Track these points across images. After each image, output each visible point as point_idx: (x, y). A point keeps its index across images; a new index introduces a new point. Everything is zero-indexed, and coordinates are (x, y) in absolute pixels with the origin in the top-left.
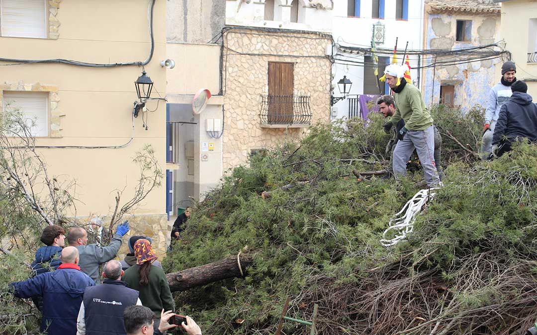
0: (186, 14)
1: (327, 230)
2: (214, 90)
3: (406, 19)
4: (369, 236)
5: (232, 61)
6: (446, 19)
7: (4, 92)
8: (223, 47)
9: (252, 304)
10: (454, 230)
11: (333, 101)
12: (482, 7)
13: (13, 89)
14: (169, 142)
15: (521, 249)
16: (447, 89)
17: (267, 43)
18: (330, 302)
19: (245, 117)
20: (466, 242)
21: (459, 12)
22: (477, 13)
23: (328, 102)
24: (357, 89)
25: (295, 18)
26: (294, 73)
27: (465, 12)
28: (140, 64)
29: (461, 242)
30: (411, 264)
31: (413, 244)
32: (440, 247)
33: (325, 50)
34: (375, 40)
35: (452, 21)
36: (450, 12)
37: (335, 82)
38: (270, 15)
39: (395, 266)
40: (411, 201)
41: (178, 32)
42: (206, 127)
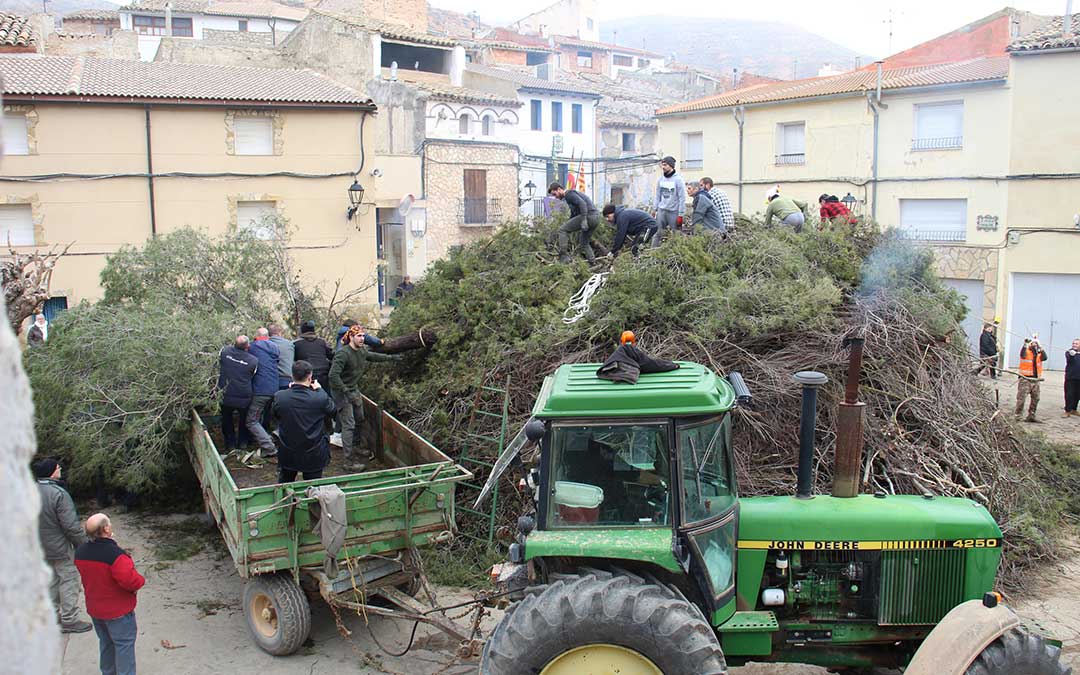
0: (391, 130)
1: (517, 312)
2: (418, 194)
3: (581, 132)
4: (553, 316)
5: (432, 169)
6: (614, 132)
7: (238, 202)
8: (424, 157)
9: (455, 376)
10: (623, 309)
11: (520, 202)
12: (642, 123)
13: (245, 199)
14: (379, 242)
15: (677, 323)
16: (617, 191)
17: (463, 153)
18: (521, 373)
19: (445, 217)
20: (633, 318)
21: (624, 126)
22: (639, 128)
23: (517, 203)
24: (541, 191)
25: (486, 132)
26: (487, 179)
27: (629, 127)
28: (352, 174)
29: (629, 318)
30: (588, 339)
31: (589, 322)
32: (612, 324)
33: (512, 159)
34: (555, 150)
35: (619, 134)
36: (617, 126)
37: (522, 186)
38: (464, 130)
39: (575, 340)
40: (588, 283)
41: (385, 146)
42: (411, 227)
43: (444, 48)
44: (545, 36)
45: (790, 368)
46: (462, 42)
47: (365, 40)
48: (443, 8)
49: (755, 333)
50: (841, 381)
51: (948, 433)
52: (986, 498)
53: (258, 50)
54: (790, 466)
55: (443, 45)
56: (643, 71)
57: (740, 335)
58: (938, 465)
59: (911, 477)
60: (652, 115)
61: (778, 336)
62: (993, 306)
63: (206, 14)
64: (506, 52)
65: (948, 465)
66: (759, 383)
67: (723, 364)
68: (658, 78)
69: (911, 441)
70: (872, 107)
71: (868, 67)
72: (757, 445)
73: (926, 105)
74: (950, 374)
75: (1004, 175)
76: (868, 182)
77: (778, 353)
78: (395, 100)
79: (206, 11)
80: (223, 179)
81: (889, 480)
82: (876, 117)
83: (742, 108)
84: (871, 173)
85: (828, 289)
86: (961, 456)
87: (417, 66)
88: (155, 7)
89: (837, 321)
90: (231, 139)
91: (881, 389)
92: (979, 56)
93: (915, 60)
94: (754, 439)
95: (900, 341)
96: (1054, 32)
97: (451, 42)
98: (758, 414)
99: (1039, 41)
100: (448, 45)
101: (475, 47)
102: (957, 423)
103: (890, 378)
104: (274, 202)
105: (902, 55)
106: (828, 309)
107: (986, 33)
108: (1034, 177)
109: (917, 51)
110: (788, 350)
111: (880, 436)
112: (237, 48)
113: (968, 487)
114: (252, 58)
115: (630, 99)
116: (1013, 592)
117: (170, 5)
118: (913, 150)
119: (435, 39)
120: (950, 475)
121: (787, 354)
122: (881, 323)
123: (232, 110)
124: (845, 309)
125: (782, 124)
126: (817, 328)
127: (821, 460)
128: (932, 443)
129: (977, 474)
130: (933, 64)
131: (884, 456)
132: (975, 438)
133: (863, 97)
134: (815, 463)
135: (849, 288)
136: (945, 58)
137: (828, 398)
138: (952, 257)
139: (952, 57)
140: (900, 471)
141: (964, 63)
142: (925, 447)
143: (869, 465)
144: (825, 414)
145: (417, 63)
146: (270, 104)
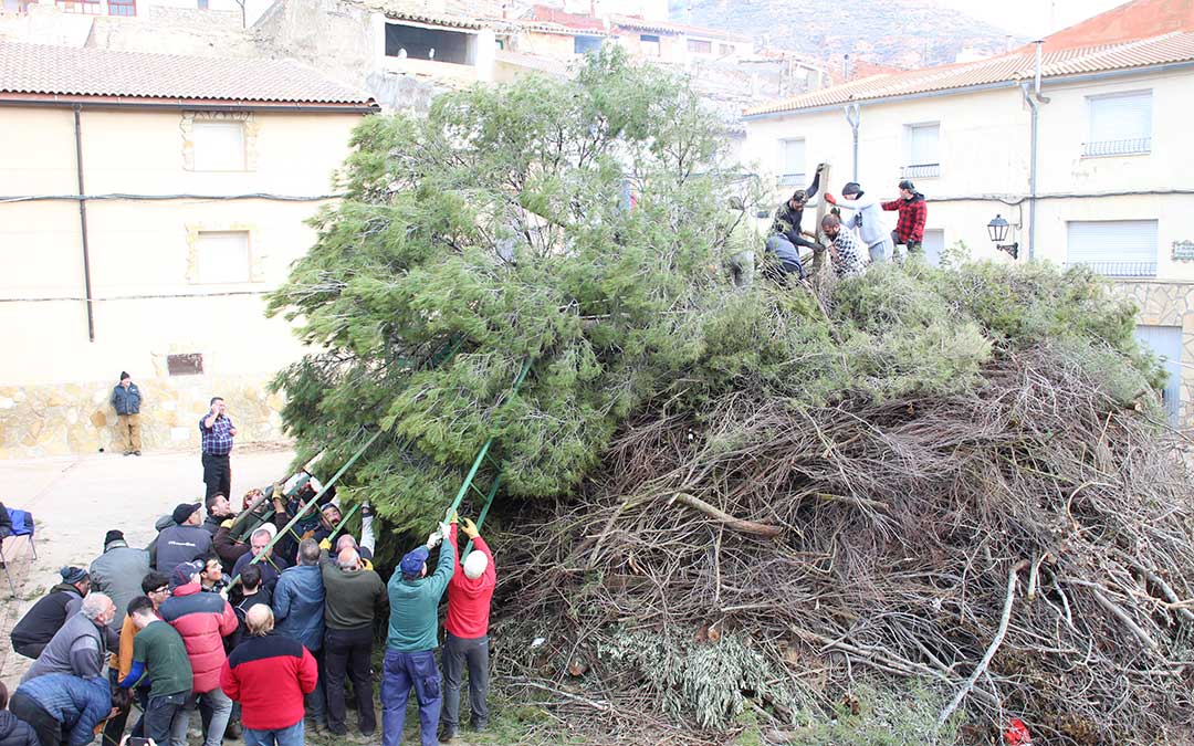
7: (200, 233)
13: (209, 229)
15: (777, 386)
43: (467, 31)
44: (598, 16)
45: (927, 444)
46: (490, 24)
47: (364, 20)
49: (880, 400)
50: (994, 462)
51: (1140, 529)
53: (223, 34)
54: (929, 574)
55: (465, 27)
56: (725, 60)
57: (861, 402)
58: (1127, 572)
59: (1092, 589)
60: (739, 115)
61: (910, 403)
64: (547, 36)
65: (1142, 573)
66: (887, 465)
67: (839, 439)
68: (745, 68)
69: (1090, 540)
70: (1029, 100)
71: (1022, 49)
72: (884, 547)
73: (1102, 97)
74: (1140, 452)
76: (1023, 200)
77: (911, 424)
78: (403, 99)
80: (179, 201)
81: (1061, 592)
82: (1035, 113)
83: (856, 106)
84: (1029, 187)
85: (975, 343)
86: (1161, 562)
87: (432, 54)
89: (987, 383)
90: (188, 151)
91: (1047, 471)
93: (1087, 38)
94: (879, 539)
95: (1072, 408)
97: (477, 23)
98: (885, 505)
100: (472, 27)
101: (508, 30)
102: (1152, 517)
103: (1061, 458)
104: (247, 232)
105: (1068, 32)
106: (974, 367)
109: (1088, 26)
110: (921, 421)
111: (1048, 534)
113: (1169, 601)
114: (215, 45)
115: (710, 96)
118: (1083, 157)
119: (456, 20)
120: (1145, 585)
121: (922, 426)
122: (1046, 384)
123: (190, 111)
124: (997, 368)
125: (909, 126)
126: (962, 393)
127: (969, 566)
128: (1119, 543)
129: (1183, 585)
130: (1110, 43)
131: (1054, 561)
132: (1178, 536)
133: (1016, 88)
134: (962, 570)
135: (1003, 340)
136: (1127, 33)
137: (978, 484)
138: (1139, 295)
139: (1135, 33)
140: (1075, 580)
141: (1152, 40)
142: (1108, 548)
143: (1035, 572)
144: (973, 505)
145: (433, 50)
146: (240, 103)
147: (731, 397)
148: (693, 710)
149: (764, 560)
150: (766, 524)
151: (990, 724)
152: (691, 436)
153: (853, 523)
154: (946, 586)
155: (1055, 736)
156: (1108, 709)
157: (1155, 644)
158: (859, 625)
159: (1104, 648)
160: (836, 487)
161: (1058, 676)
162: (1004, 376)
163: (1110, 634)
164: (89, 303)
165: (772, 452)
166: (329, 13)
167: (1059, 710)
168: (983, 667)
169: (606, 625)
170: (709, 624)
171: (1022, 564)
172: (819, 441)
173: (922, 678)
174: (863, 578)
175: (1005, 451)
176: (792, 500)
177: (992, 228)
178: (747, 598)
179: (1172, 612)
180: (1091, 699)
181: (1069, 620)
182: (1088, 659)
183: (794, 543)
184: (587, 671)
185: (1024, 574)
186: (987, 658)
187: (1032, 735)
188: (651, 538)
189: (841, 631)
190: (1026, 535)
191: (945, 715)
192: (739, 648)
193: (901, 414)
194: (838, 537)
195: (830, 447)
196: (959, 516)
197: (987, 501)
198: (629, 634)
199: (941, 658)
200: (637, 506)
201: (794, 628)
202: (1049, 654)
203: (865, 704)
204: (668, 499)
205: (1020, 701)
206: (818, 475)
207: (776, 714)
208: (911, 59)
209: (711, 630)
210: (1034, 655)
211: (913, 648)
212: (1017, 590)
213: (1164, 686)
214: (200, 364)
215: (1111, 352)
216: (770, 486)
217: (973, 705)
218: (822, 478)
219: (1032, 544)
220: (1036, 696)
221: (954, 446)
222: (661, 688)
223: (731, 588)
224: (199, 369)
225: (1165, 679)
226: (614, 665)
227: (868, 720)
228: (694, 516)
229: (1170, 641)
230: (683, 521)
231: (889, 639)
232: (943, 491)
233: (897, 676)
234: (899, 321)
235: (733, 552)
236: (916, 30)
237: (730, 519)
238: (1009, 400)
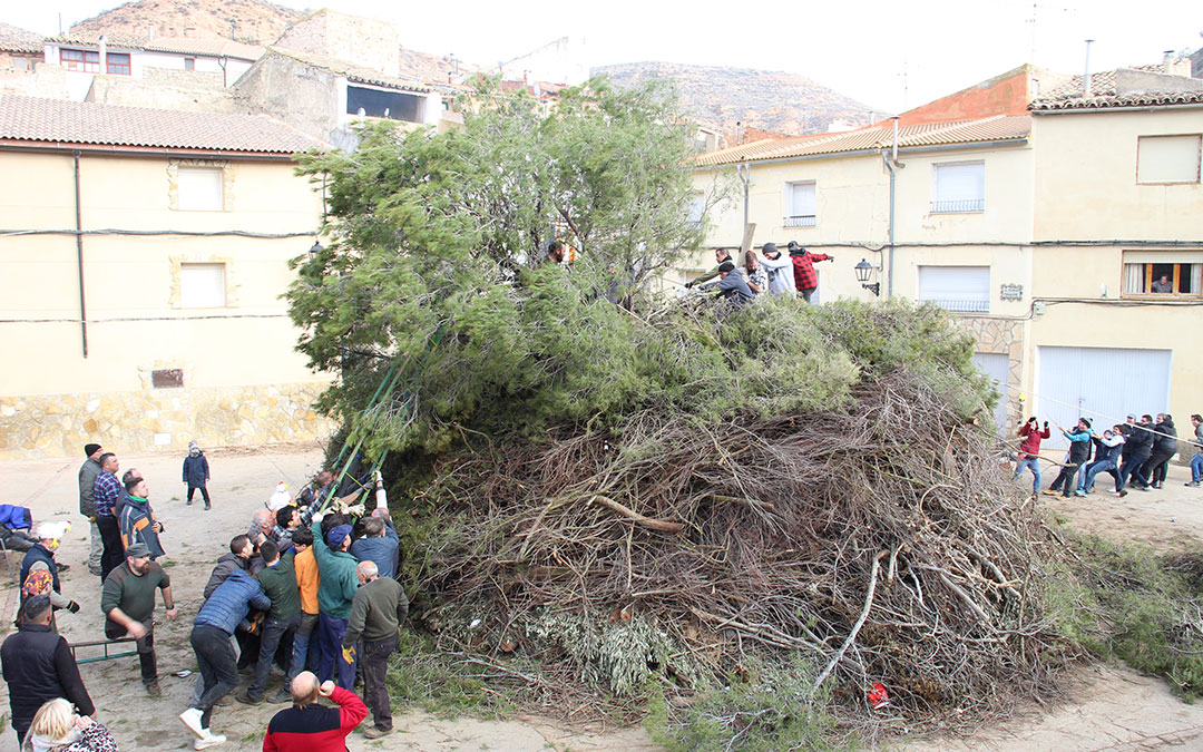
7: (182, 264)
13: (190, 261)
28: (313, 234)
43: (418, 94)
44: (530, 83)
45: (805, 454)
46: (438, 88)
47: (329, 83)
48: (416, 50)
49: (766, 416)
50: (861, 468)
51: (977, 522)
52: (1018, 593)
53: (207, 92)
54: (807, 563)
55: (416, 90)
57: (750, 418)
58: (966, 558)
59: (939, 573)
61: (791, 418)
62: (1019, 382)
63: (146, 50)
65: (977, 558)
66: (772, 471)
67: (732, 449)
69: (938, 532)
70: (888, 165)
71: (881, 123)
72: (770, 540)
73: (945, 165)
74: (977, 459)
75: (1028, 242)
76: (884, 247)
77: (791, 437)
79: (146, 47)
80: (165, 237)
81: (914, 576)
82: (892, 176)
83: (747, 165)
84: (888, 238)
85: (847, 368)
86: (992, 550)
87: (387, 112)
88: (87, 40)
89: (855, 402)
90: (173, 193)
91: (904, 476)
92: (999, 114)
93: (932, 117)
94: (766, 534)
95: (924, 423)
96: (1074, 92)
97: (426, 88)
98: (771, 505)
99: (1058, 100)
100: (422, 91)
101: (452, 93)
102: (986, 512)
103: (914, 464)
104: (223, 264)
105: (918, 110)
106: (845, 389)
107: (1006, 90)
108: (1059, 243)
109: (933, 107)
110: (801, 434)
111: (904, 527)
112: (182, 89)
113: (999, 582)
114: (200, 101)
116: (1048, 696)
117: (105, 39)
118: (932, 214)
119: (408, 84)
120: (980, 569)
121: (800, 439)
122: (903, 403)
123: (176, 159)
124: (864, 389)
125: (791, 183)
126: (835, 410)
127: (840, 555)
128: (960, 534)
129: (1009, 568)
130: (952, 121)
131: (908, 550)
132: (1006, 528)
133: (877, 155)
134: (834, 559)
135: (868, 366)
136: (964, 114)
137: (848, 487)
138: (974, 329)
139: (971, 114)
140: (925, 566)
141: (984, 121)
142: (952, 539)
143: (893, 561)
144: (843, 504)
145: (388, 110)
146: (220, 153)
147: (640, 415)
148: (608, 681)
149: (670, 552)
150: (670, 521)
151: (856, 687)
152: (606, 447)
153: (744, 520)
154: (821, 573)
155: (908, 695)
156: (950, 670)
157: (988, 617)
158: (748, 606)
159: (947, 621)
160: (730, 491)
161: (911, 646)
162: (870, 396)
163: (953, 609)
164: (84, 324)
165: (676, 460)
166: (299, 76)
167: (912, 674)
168: (851, 640)
169: (533, 608)
170: (622, 607)
171: (882, 554)
172: (715, 451)
173: (801, 650)
174: (753, 566)
175: (869, 459)
176: (693, 501)
177: (858, 270)
178: (654, 584)
179: (1000, 590)
180: (936, 664)
181: (921, 600)
182: (935, 631)
183: (694, 537)
184: (517, 648)
185: (885, 561)
186: (854, 633)
187: (890, 695)
188: (572, 534)
189: (733, 612)
190: (887, 529)
191: (820, 680)
192: (647, 627)
193: (783, 429)
194: (731, 533)
195: (725, 455)
196: (832, 514)
197: (855, 501)
198: (553, 615)
199: (817, 633)
200: (561, 507)
201: (694, 610)
202: (904, 628)
203: (753, 673)
204: (586, 501)
205: (880, 668)
206: (714, 480)
207: (679, 682)
208: (792, 128)
209: (624, 611)
210: (892, 629)
211: (793, 625)
212: (878, 574)
213: (994, 651)
214: (180, 379)
215: (954, 375)
216: (674, 489)
217: (841, 672)
218: (718, 482)
219: (891, 536)
220: (894, 663)
221: (828, 455)
222: (580, 661)
223: (641, 577)
224: (180, 383)
225: (994, 645)
226: (540, 642)
227: (756, 686)
228: (609, 515)
229: (998, 614)
230: (600, 519)
231: (773, 619)
232: (820, 493)
233: (780, 648)
234: (784, 350)
235: (642, 545)
236: (795, 103)
237: (640, 517)
238: (873, 417)
